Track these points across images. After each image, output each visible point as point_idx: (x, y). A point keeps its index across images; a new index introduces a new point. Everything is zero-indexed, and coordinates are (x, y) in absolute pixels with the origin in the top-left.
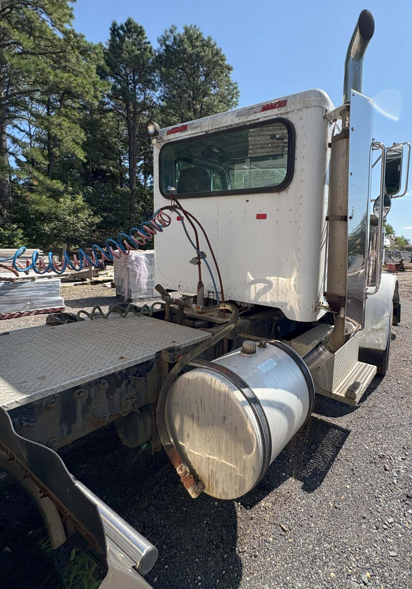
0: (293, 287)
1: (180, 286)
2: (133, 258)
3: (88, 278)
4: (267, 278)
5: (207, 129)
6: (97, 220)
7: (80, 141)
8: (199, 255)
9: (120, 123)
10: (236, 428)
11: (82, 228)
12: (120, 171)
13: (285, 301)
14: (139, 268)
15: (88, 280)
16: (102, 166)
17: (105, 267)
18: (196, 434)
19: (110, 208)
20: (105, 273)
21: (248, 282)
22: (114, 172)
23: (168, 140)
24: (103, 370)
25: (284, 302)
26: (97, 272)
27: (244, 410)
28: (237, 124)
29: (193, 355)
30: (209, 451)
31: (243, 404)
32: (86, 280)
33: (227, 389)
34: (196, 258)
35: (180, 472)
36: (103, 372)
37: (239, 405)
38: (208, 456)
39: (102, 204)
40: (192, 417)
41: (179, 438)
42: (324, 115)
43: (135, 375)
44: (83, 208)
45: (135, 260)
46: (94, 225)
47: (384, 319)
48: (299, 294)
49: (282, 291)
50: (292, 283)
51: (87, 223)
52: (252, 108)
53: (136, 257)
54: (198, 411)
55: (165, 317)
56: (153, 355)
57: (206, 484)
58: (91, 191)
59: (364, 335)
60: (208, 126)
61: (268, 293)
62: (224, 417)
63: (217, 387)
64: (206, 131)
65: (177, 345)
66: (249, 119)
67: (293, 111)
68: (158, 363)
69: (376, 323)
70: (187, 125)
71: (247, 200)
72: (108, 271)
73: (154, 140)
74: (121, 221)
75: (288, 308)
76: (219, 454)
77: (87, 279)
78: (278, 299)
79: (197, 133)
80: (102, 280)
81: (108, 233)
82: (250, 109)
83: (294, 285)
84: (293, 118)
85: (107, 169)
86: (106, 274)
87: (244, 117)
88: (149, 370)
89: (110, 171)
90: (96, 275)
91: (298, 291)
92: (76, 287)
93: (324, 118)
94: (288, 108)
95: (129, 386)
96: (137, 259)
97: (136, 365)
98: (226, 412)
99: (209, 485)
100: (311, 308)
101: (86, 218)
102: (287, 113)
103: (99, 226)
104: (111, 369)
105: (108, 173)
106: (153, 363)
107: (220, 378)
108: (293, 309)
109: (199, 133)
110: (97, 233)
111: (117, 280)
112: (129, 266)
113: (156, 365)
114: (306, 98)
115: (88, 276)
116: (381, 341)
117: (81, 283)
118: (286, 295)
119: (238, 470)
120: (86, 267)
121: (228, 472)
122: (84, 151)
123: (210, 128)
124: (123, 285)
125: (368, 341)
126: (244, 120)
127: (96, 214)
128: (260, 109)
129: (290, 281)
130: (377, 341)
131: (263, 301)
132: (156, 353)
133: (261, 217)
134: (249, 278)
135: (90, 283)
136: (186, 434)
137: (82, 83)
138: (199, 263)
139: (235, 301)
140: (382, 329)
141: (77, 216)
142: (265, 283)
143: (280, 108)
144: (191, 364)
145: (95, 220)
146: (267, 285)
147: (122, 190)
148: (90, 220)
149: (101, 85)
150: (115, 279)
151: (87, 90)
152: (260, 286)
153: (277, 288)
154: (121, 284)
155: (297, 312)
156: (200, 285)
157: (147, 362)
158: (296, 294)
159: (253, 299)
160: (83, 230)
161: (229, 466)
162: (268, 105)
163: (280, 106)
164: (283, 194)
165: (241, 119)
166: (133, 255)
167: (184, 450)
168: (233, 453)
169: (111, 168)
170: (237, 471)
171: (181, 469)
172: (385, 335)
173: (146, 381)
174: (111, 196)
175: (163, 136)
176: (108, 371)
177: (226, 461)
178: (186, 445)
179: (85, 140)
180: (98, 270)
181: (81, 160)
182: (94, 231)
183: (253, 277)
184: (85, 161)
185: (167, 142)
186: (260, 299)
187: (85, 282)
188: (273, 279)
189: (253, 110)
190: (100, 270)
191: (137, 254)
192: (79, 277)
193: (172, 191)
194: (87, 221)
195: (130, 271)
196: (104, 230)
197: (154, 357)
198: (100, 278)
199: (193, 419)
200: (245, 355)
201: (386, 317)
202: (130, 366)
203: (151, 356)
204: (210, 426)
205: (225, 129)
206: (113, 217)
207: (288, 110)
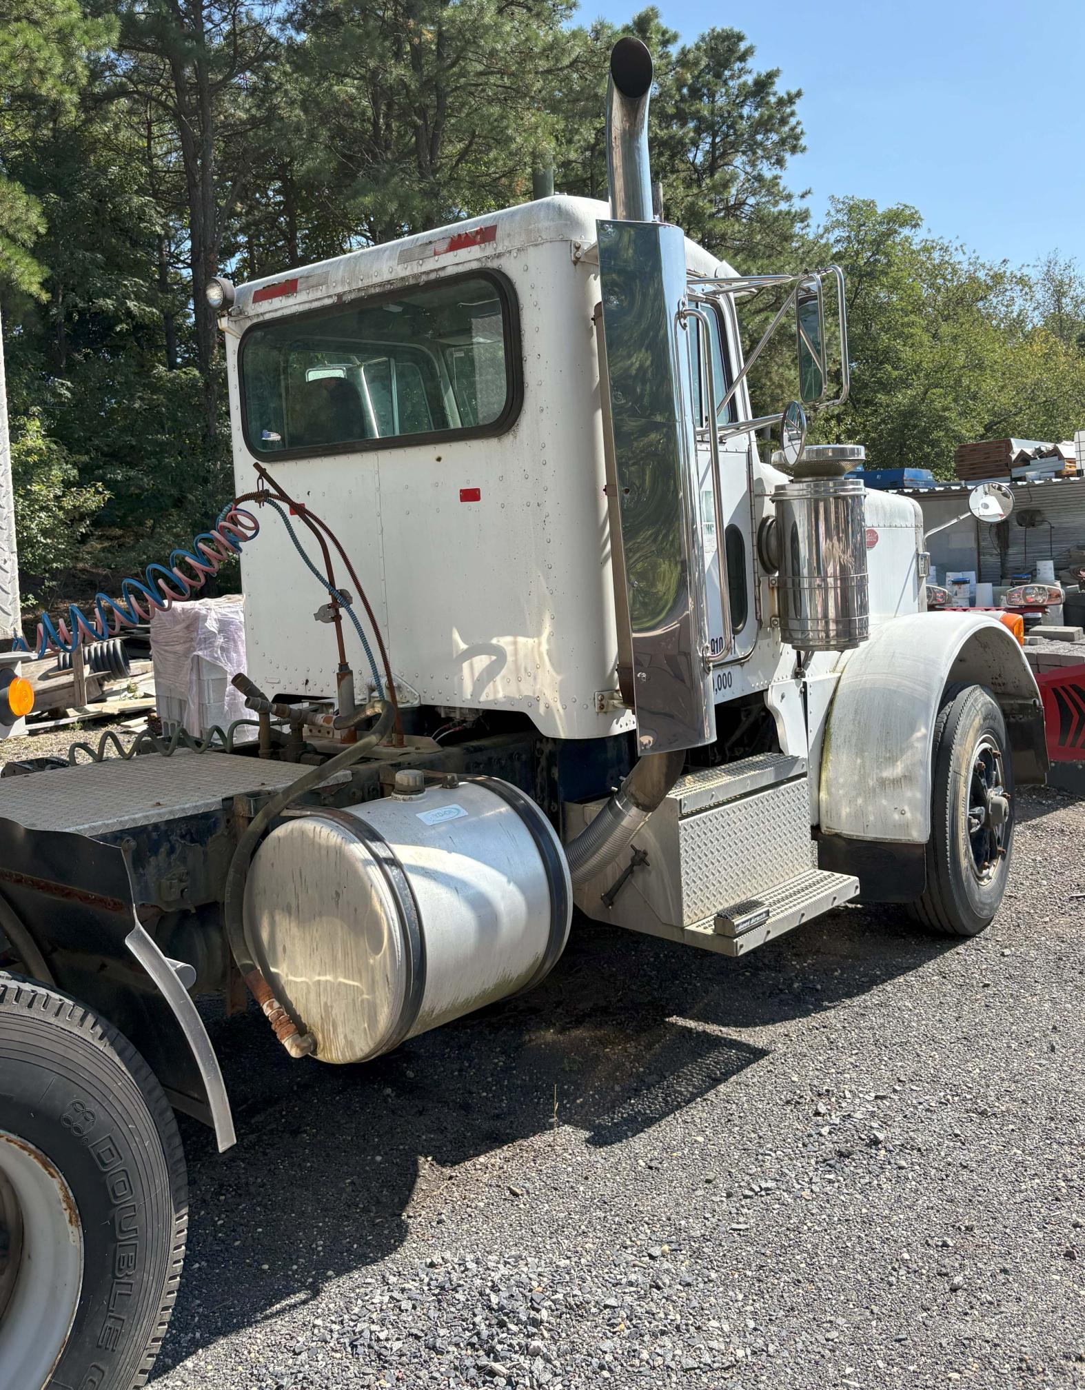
0: (546, 658)
1: (307, 681)
2: (212, 625)
3: (73, 706)
4: (494, 641)
5: (340, 290)
6: (92, 499)
7: (26, 237)
8: (334, 599)
9: (155, 129)
10: (356, 910)
11: (45, 533)
12: (161, 311)
13: (534, 693)
14: (234, 655)
15: (73, 715)
16: (101, 302)
17: (127, 664)
18: (296, 941)
19: (132, 447)
20: (124, 686)
21: (455, 656)
22: (141, 316)
23: (258, 315)
24: (126, 818)
25: (531, 694)
26: (101, 685)
27: (367, 873)
28: (403, 279)
29: (288, 797)
30: (318, 969)
31: (366, 863)
32: (66, 716)
33: (339, 840)
34: (329, 606)
35: (268, 1011)
36: (126, 821)
37: (360, 866)
38: (317, 978)
39: (108, 436)
40: (288, 910)
41: (269, 961)
42: (573, 259)
43: (183, 837)
44: (45, 463)
45: (220, 632)
46: (82, 517)
47: (912, 747)
48: (558, 673)
49: (526, 669)
50: (544, 647)
51: (61, 514)
52: (430, 242)
53: (220, 621)
54: (297, 897)
55: (260, 752)
56: (217, 802)
57: (320, 1037)
58: (68, 395)
59: (860, 801)
60: (343, 282)
61: (498, 678)
62: (337, 894)
63: (323, 842)
64: (339, 296)
65: (269, 788)
66: (425, 268)
67: (510, 252)
68: (228, 821)
69: (892, 760)
70: (296, 281)
71: (437, 457)
72: (136, 679)
73: (223, 319)
74: (174, 492)
75: (542, 710)
76: (334, 969)
77: (71, 711)
78: (519, 691)
79: (320, 299)
80: (116, 712)
81: (130, 541)
82: (427, 244)
83: (549, 652)
84: (511, 267)
85: (117, 309)
86: (128, 689)
87: (415, 262)
88: (211, 830)
89: (129, 313)
90: (97, 694)
91: (557, 666)
92: (35, 738)
93: (575, 263)
94: (501, 245)
95: (173, 857)
96: (224, 625)
97: (183, 818)
98: (339, 884)
99: (324, 1038)
100: (590, 703)
101: (57, 498)
102: (499, 256)
103: (99, 519)
104: (139, 818)
105: (121, 322)
106: (217, 819)
107: (330, 825)
108: (552, 710)
109: (324, 298)
110: (95, 545)
111: (163, 705)
112: (200, 653)
113: (223, 825)
114: (530, 224)
115: (71, 700)
116: (908, 815)
117: (51, 724)
118: (535, 678)
119: (365, 990)
120: (65, 667)
121: (350, 998)
122: (41, 263)
123: (347, 288)
124: (185, 721)
125: (872, 818)
126: (415, 271)
127: (87, 476)
128: (445, 246)
129: (540, 644)
130: (896, 816)
131: (491, 698)
132: (223, 800)
133: (470, 495)
134: (457, 646)
135: (78, 726)
136: (280, 949)
137: (26, 46)
138: (337, 619)
139: (433, 707)
140: (908, 778)
141: (29, 492)
142: (489, 654)
143: (483, 245)
144: (285, 813)
145: (85, 502)
146: (494, 658)
147: (175, 378)
148: (68, 503)
149: (86, 37)
150: (158, 705)
151: (40, 65)
152: (481, 662)
153: (516, 662)
154: (177, 718)
155: (560, 716)
156: (344, 671)
157: (205, 816)
158: (554, 673)
159: (469, 697)
160: (49, 541)
161: (350, 985)
162: (459, 235)
163: (483, 241)
164: (508, 440)
165: (409, 268)
166: (213, 615)
167: (280, 982)
168: (355, 959)
169: (130, 304)
170: (362, 993)
171: (271, 1006)
172: (919, 795)
173: (205, 853)
174: (137, 405)
175: (246, 304)
176: (134, 820)
177: (345, 978)
178: (280, 970)
179: (42, 230)
180: (104, 678)
181: (31, 296)
182: (84, 538)
183: (465, 641)
184: (45, 297)
185: (255, 321)
186: (484, 694)
187: (63, 722)
188: (504, 642)
189: (432, 247)
190: (108, 678)
191: (224, 611)
192: (45, 704)
193: (273, 442)
194: (61, 508)
195: (204, 670)
196: (118, 532)
197: (219, 807)
198: (112, 706)
199: (290, 913)
200: (399, 796)
201: (918, 739)
202: (172, 817)
203: (212, 804)
204: (318, 919)
205: (378, 290)
206: (147, 482)
207: (500, 249)
